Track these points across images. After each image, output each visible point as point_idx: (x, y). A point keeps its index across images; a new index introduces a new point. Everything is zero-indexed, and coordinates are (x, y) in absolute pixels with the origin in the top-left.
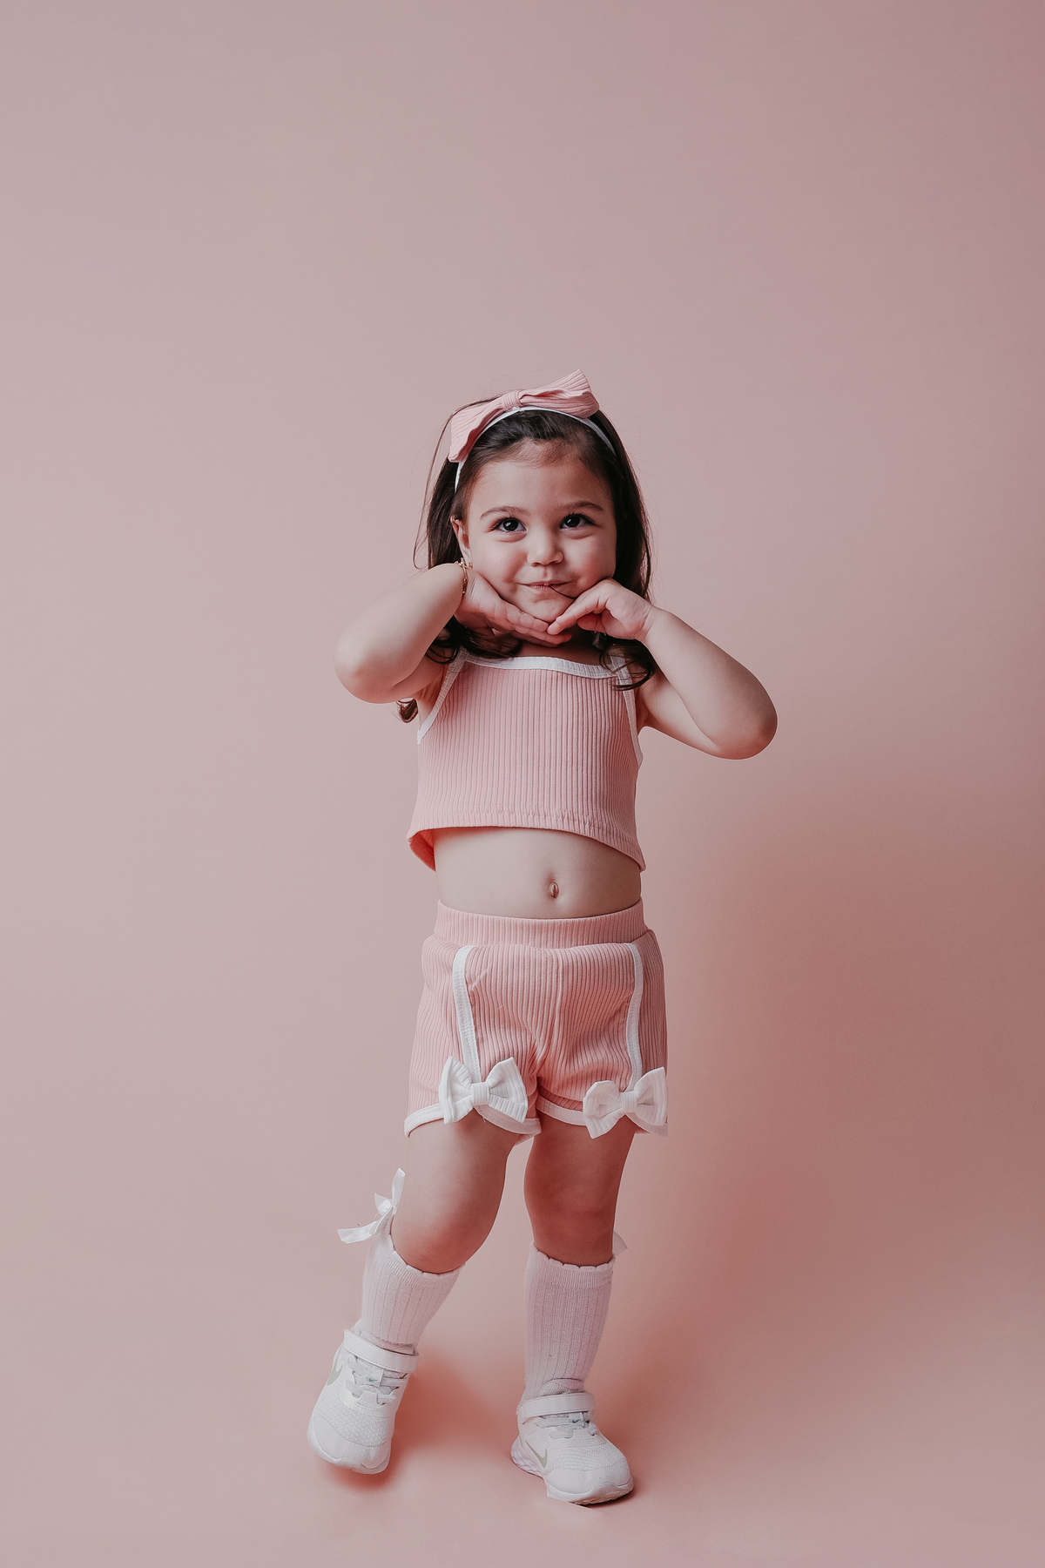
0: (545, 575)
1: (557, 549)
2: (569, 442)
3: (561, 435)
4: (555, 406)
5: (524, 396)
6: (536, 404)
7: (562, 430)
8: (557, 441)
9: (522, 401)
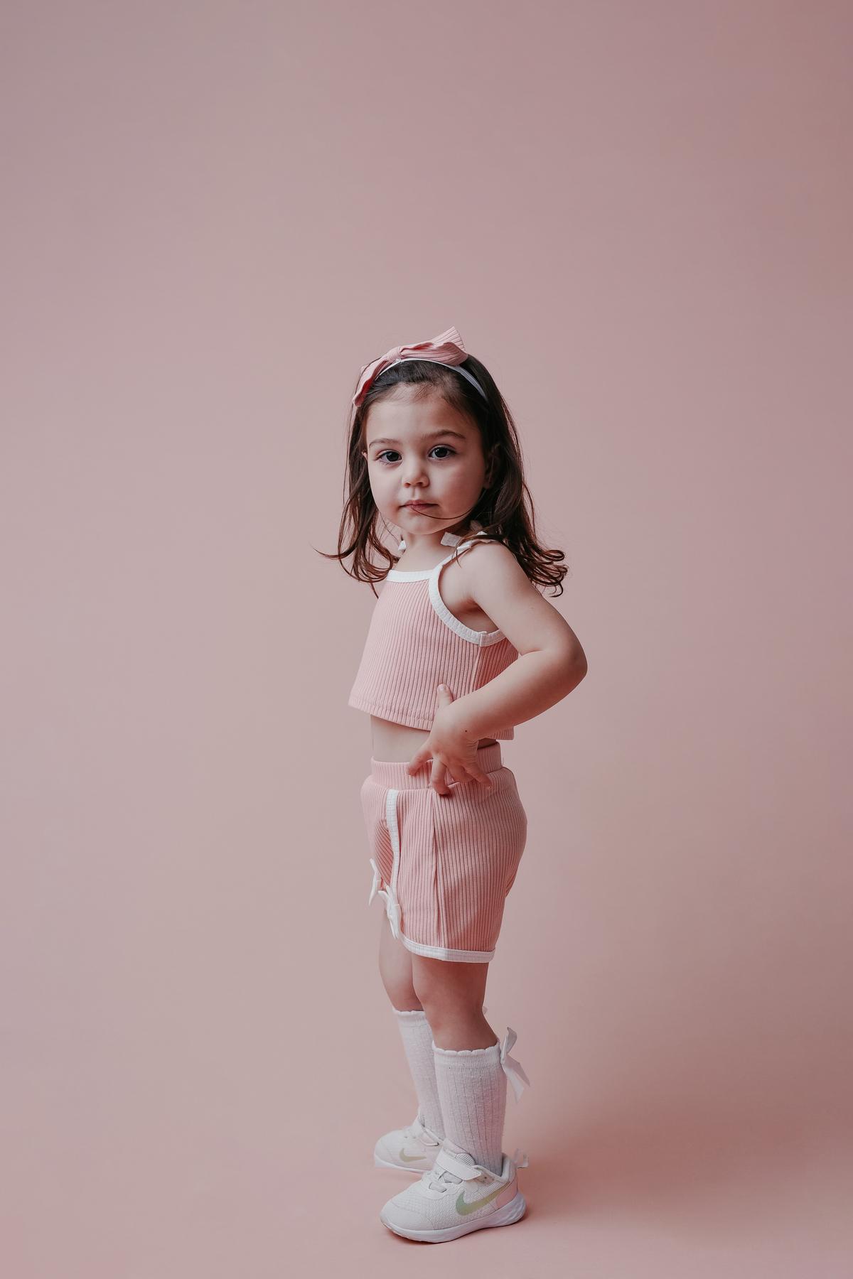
0: (413, 495)
1: (424, 473)
2: (434, 384)
3: (429, 379)
4: (428, 356)
5: (404, 349)
6: (413, 356)
7: (430, 375)
8: (425, 384)
9: (403, 353)
